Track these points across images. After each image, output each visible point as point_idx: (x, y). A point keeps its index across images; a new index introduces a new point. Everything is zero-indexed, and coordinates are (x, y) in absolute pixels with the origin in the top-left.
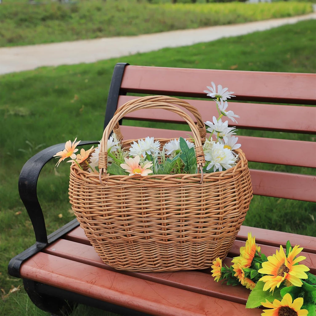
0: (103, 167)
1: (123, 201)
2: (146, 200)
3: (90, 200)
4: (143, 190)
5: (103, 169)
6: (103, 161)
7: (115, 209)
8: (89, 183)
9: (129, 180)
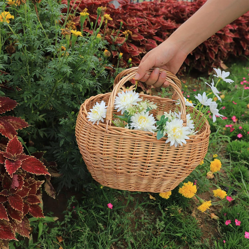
0: (110, 119)
1: (121, 147)
2: (138, 149)
3: (94, 141)
4: (137, 141)
5: (109, 120)
6: (111, 114)
7: (112, 151)
8: (96, 129)
9: (129, 133)
